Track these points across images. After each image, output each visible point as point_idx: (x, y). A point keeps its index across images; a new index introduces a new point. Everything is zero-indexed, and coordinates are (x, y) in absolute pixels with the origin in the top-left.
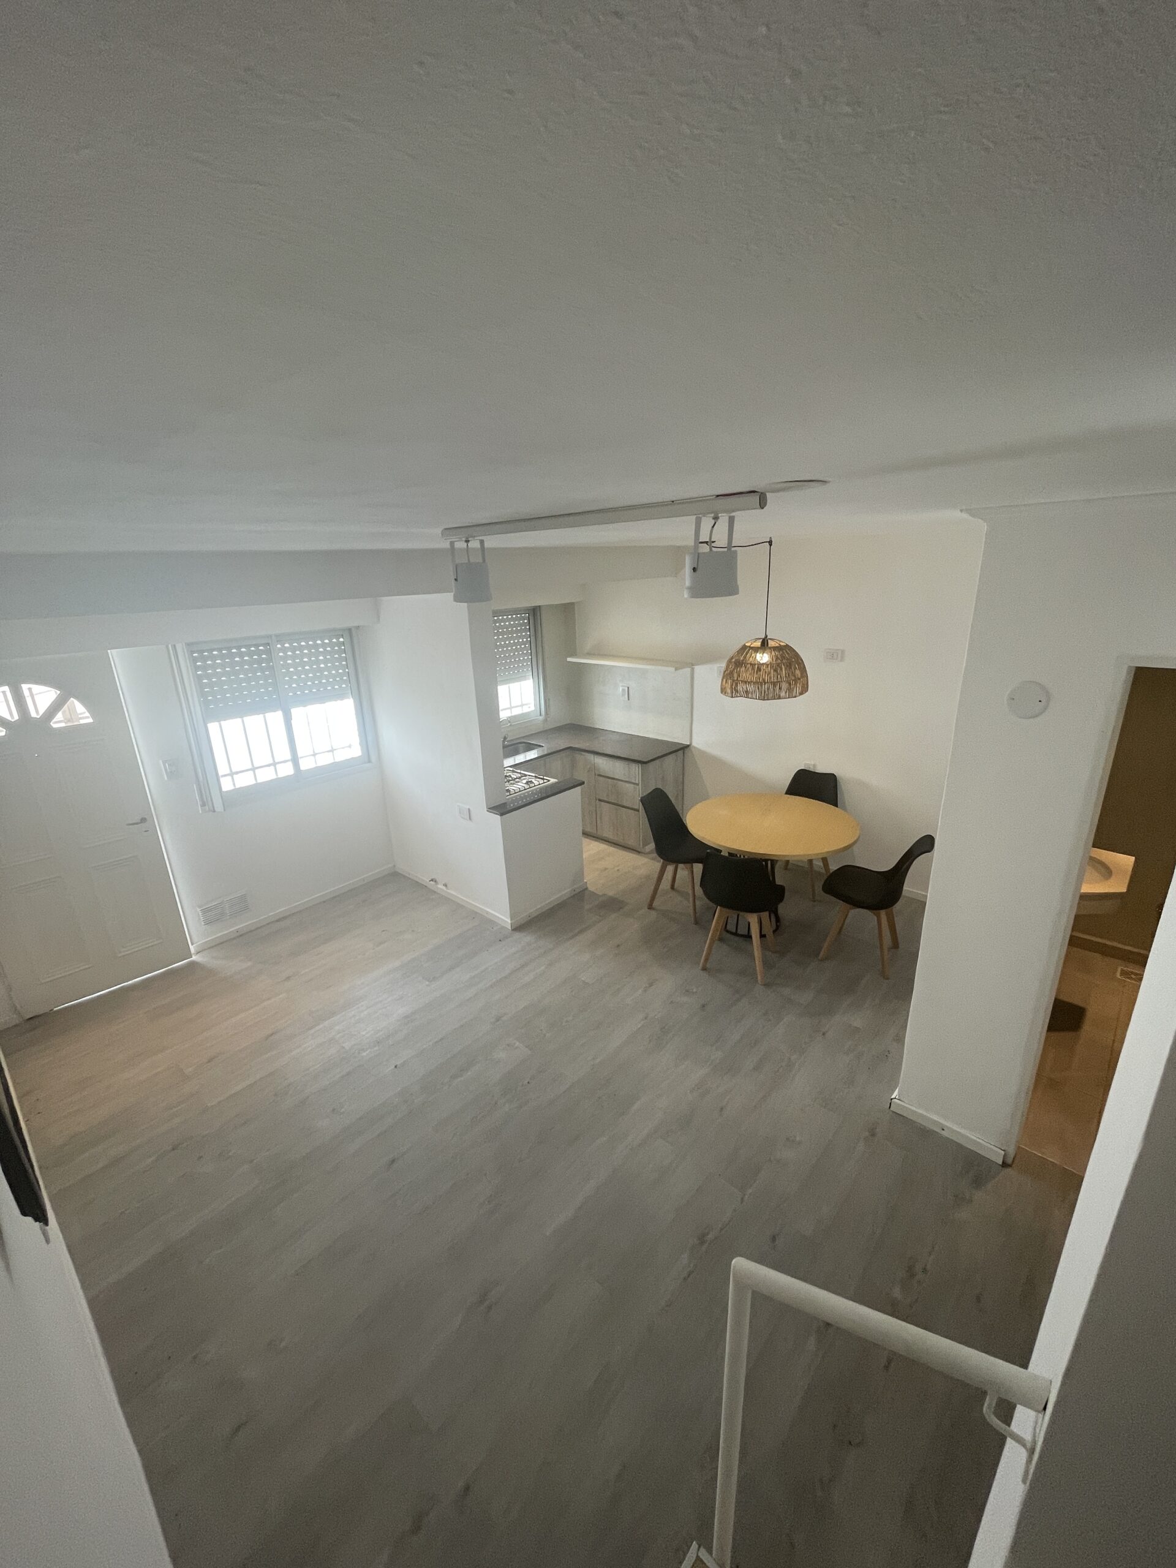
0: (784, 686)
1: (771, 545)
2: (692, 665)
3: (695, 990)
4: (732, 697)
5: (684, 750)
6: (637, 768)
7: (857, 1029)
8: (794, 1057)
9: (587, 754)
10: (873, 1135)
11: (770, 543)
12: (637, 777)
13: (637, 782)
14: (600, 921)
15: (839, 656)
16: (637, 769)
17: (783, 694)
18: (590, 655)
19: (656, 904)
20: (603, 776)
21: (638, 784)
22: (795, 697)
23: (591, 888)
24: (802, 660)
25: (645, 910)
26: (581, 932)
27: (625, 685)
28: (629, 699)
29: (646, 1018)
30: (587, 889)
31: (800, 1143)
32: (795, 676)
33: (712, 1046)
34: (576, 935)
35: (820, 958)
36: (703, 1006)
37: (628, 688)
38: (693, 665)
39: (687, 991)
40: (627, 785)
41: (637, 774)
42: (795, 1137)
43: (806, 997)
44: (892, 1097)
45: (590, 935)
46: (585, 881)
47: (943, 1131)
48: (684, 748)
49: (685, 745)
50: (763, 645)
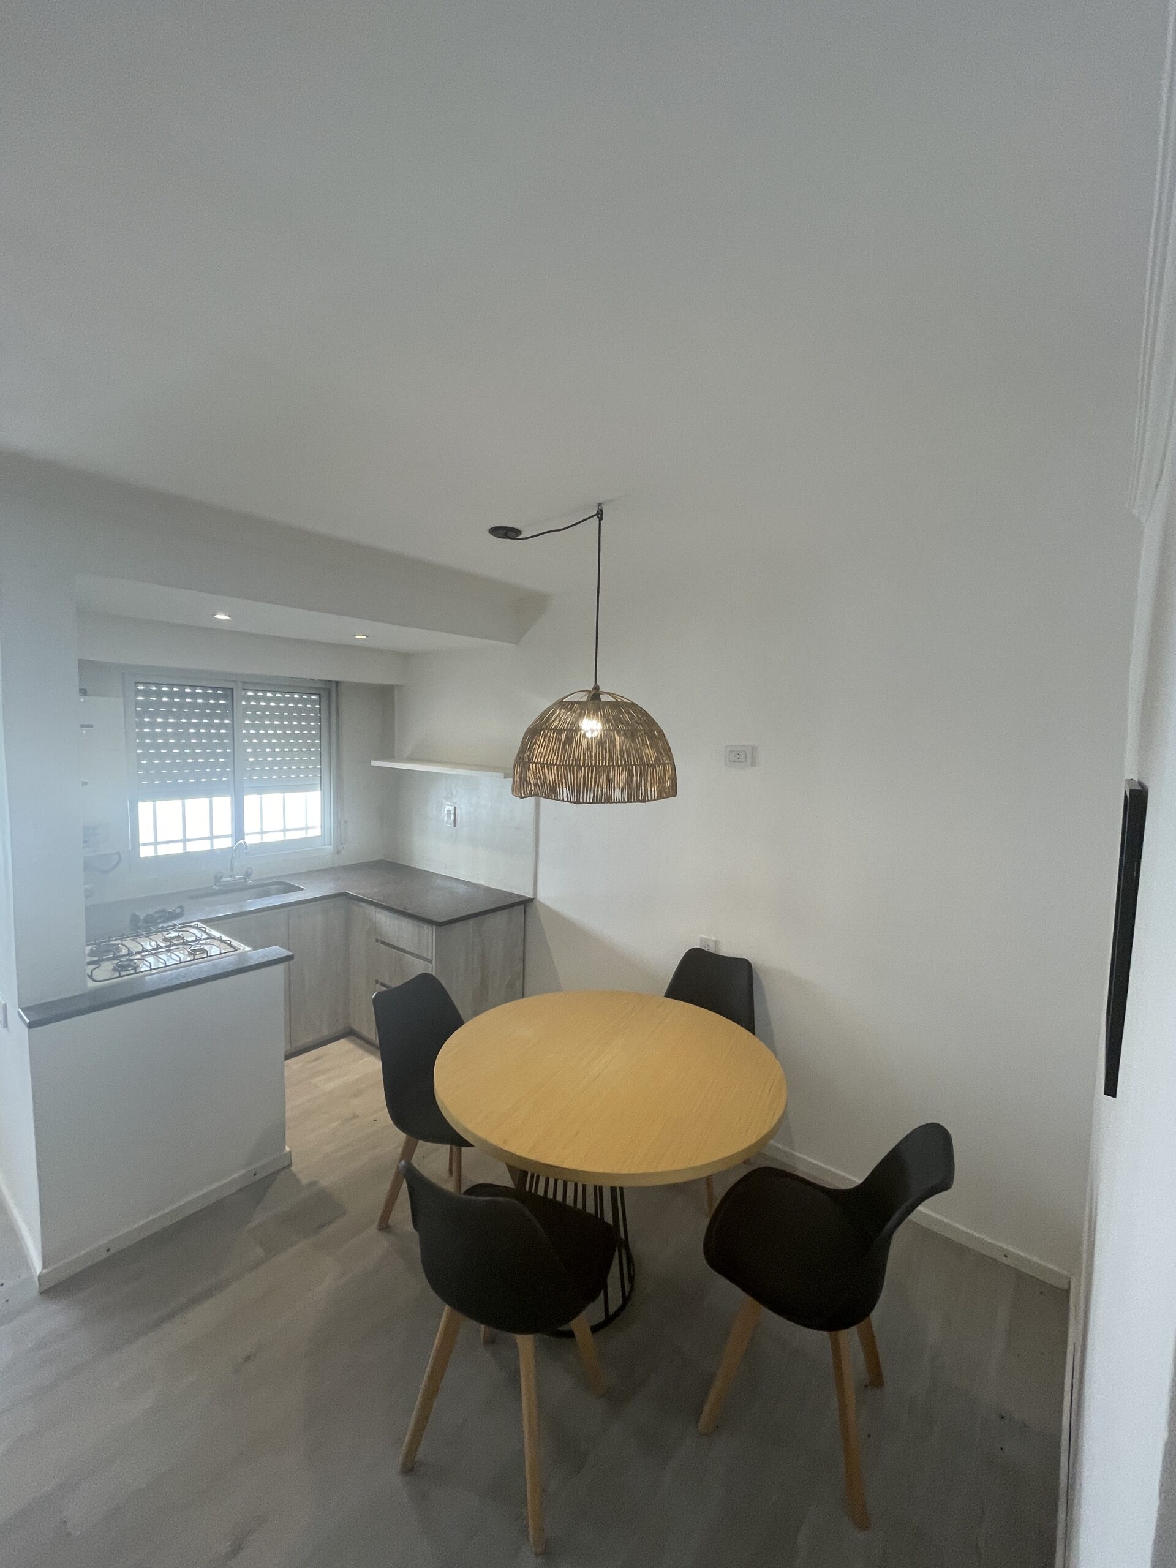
0: (620, 776)
1: (601, 519)
5: (522, 906)
6: (430, 933)
9: (366, 906)
11: (600, 514)
12: (430, 949)
13: (430, 958)
15: (749, 757)
16: (430, 935)
17: (617, 793)
18: (411, 760)
20: (388, 945)
21: (431, 962)
22: (644, 801)
24: (661, 732)
27: (452, 804)
28: (455, 826)
30: (285, 1165)
32: (641, 758)
37: (455, 808)
40: (416, 960)
41: (430, 945)
46: (287, 1151)
48: (525, 904)
49: (526, 898)
50: (594, 701)
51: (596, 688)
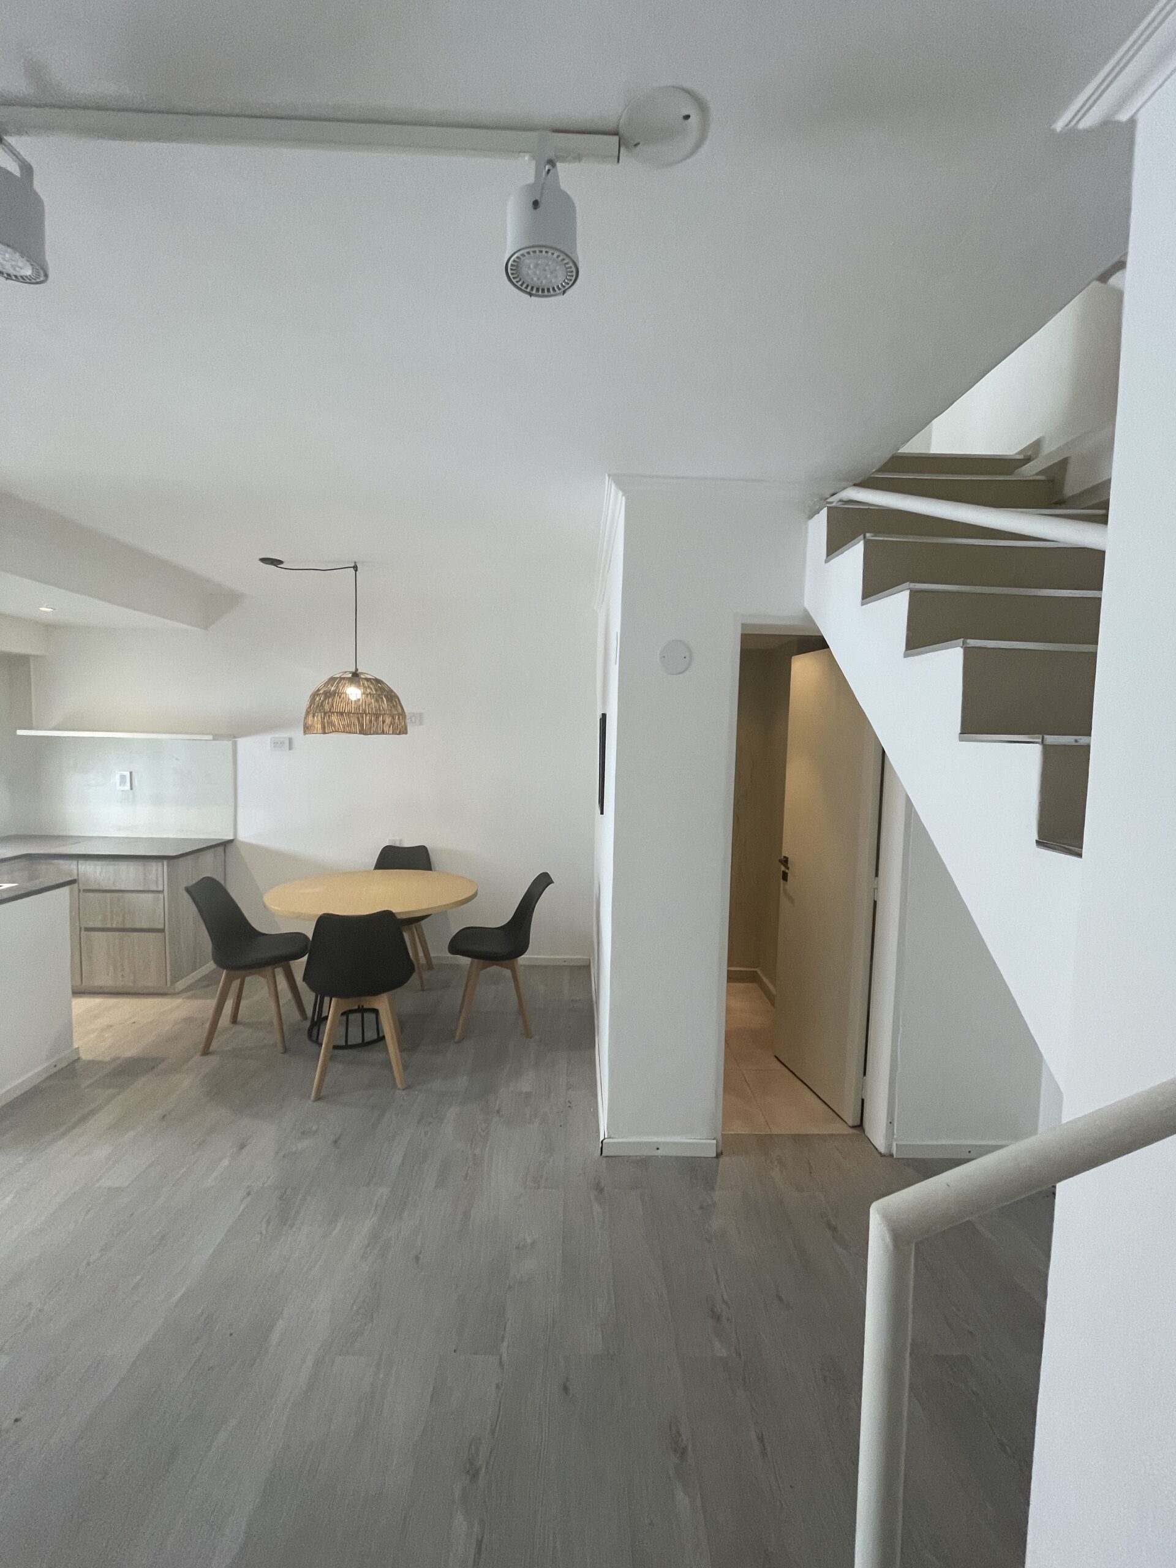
1: (356, 571)
2: (233, 737)
3: (314, 1128)
4: (324, 733)
5: (225, 846)
6: (160, 869)
7: (528, 1095)
8: (477, 1151)
9: (61, 862)
10: (601, 1190)
11: (355, 568)
12: (160, 879)
13: (160, 888)
14: (119, 1094)
18: (61, 727)
19: (214, 1046)
20: (95, 891)
21: (162, 892)
23: (85, 1056)
25: (197, 1058)
26: (84, 1119)
27: (125, 768)
28: (131, 789)
29: (249, 1194)
30: (79, 1059)
31: (533, 1243)
33: (368, 1184)
34: (73, 1127)
35: (457, 1038)
36: (336, 1142)
37: (131, 773)
38: (235, 737)
39: (303, 1133)
40: (142, 895)
42: (524, 1239)
43: (462, 1082)
44: (602, 1138)
45: (105, 1118)
46: (76, 1046)
47: (659, 1151)
48: (226, 844)
49: (224, 841)
50: (355, 678)
51: (357, 670)
